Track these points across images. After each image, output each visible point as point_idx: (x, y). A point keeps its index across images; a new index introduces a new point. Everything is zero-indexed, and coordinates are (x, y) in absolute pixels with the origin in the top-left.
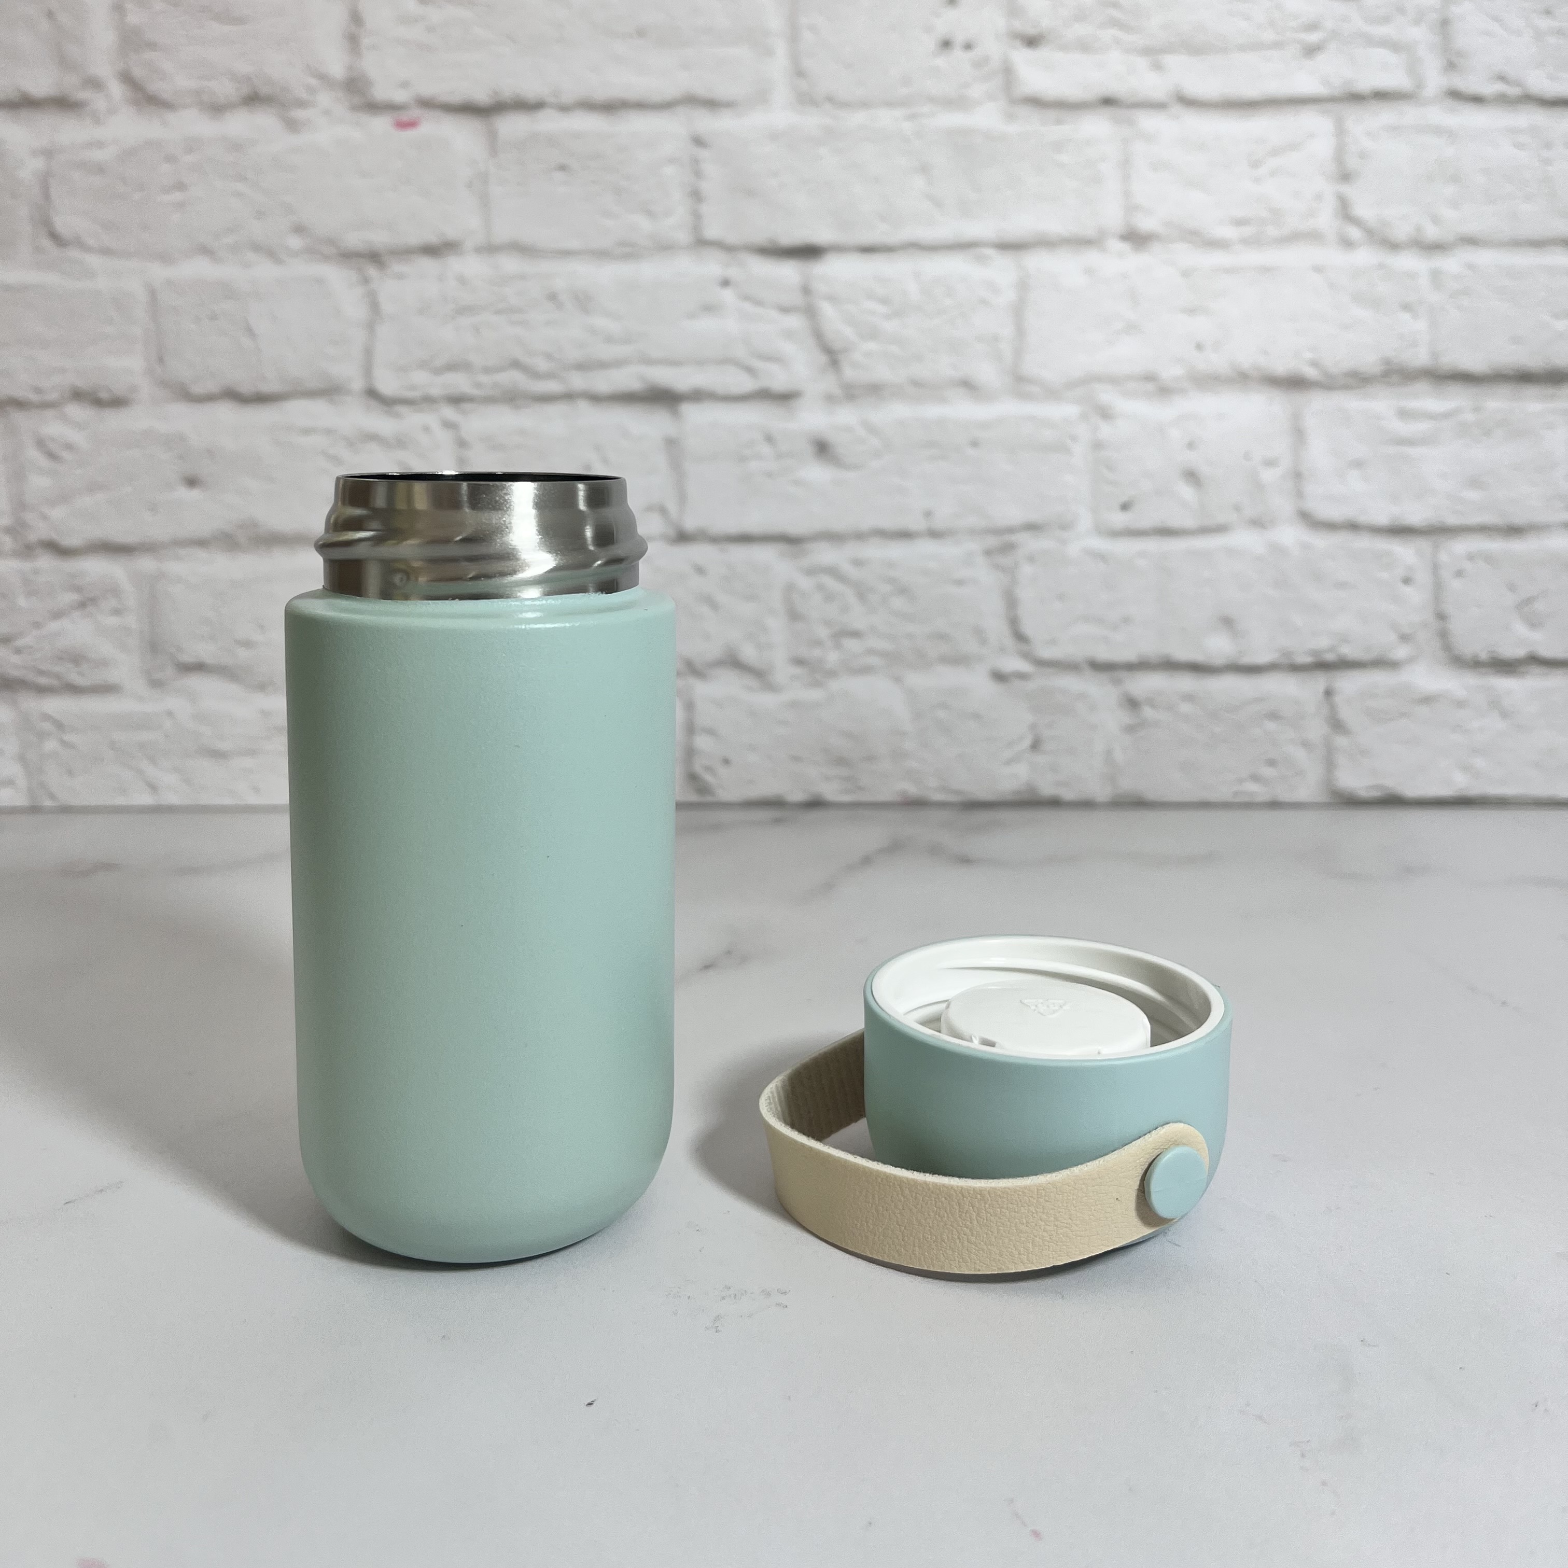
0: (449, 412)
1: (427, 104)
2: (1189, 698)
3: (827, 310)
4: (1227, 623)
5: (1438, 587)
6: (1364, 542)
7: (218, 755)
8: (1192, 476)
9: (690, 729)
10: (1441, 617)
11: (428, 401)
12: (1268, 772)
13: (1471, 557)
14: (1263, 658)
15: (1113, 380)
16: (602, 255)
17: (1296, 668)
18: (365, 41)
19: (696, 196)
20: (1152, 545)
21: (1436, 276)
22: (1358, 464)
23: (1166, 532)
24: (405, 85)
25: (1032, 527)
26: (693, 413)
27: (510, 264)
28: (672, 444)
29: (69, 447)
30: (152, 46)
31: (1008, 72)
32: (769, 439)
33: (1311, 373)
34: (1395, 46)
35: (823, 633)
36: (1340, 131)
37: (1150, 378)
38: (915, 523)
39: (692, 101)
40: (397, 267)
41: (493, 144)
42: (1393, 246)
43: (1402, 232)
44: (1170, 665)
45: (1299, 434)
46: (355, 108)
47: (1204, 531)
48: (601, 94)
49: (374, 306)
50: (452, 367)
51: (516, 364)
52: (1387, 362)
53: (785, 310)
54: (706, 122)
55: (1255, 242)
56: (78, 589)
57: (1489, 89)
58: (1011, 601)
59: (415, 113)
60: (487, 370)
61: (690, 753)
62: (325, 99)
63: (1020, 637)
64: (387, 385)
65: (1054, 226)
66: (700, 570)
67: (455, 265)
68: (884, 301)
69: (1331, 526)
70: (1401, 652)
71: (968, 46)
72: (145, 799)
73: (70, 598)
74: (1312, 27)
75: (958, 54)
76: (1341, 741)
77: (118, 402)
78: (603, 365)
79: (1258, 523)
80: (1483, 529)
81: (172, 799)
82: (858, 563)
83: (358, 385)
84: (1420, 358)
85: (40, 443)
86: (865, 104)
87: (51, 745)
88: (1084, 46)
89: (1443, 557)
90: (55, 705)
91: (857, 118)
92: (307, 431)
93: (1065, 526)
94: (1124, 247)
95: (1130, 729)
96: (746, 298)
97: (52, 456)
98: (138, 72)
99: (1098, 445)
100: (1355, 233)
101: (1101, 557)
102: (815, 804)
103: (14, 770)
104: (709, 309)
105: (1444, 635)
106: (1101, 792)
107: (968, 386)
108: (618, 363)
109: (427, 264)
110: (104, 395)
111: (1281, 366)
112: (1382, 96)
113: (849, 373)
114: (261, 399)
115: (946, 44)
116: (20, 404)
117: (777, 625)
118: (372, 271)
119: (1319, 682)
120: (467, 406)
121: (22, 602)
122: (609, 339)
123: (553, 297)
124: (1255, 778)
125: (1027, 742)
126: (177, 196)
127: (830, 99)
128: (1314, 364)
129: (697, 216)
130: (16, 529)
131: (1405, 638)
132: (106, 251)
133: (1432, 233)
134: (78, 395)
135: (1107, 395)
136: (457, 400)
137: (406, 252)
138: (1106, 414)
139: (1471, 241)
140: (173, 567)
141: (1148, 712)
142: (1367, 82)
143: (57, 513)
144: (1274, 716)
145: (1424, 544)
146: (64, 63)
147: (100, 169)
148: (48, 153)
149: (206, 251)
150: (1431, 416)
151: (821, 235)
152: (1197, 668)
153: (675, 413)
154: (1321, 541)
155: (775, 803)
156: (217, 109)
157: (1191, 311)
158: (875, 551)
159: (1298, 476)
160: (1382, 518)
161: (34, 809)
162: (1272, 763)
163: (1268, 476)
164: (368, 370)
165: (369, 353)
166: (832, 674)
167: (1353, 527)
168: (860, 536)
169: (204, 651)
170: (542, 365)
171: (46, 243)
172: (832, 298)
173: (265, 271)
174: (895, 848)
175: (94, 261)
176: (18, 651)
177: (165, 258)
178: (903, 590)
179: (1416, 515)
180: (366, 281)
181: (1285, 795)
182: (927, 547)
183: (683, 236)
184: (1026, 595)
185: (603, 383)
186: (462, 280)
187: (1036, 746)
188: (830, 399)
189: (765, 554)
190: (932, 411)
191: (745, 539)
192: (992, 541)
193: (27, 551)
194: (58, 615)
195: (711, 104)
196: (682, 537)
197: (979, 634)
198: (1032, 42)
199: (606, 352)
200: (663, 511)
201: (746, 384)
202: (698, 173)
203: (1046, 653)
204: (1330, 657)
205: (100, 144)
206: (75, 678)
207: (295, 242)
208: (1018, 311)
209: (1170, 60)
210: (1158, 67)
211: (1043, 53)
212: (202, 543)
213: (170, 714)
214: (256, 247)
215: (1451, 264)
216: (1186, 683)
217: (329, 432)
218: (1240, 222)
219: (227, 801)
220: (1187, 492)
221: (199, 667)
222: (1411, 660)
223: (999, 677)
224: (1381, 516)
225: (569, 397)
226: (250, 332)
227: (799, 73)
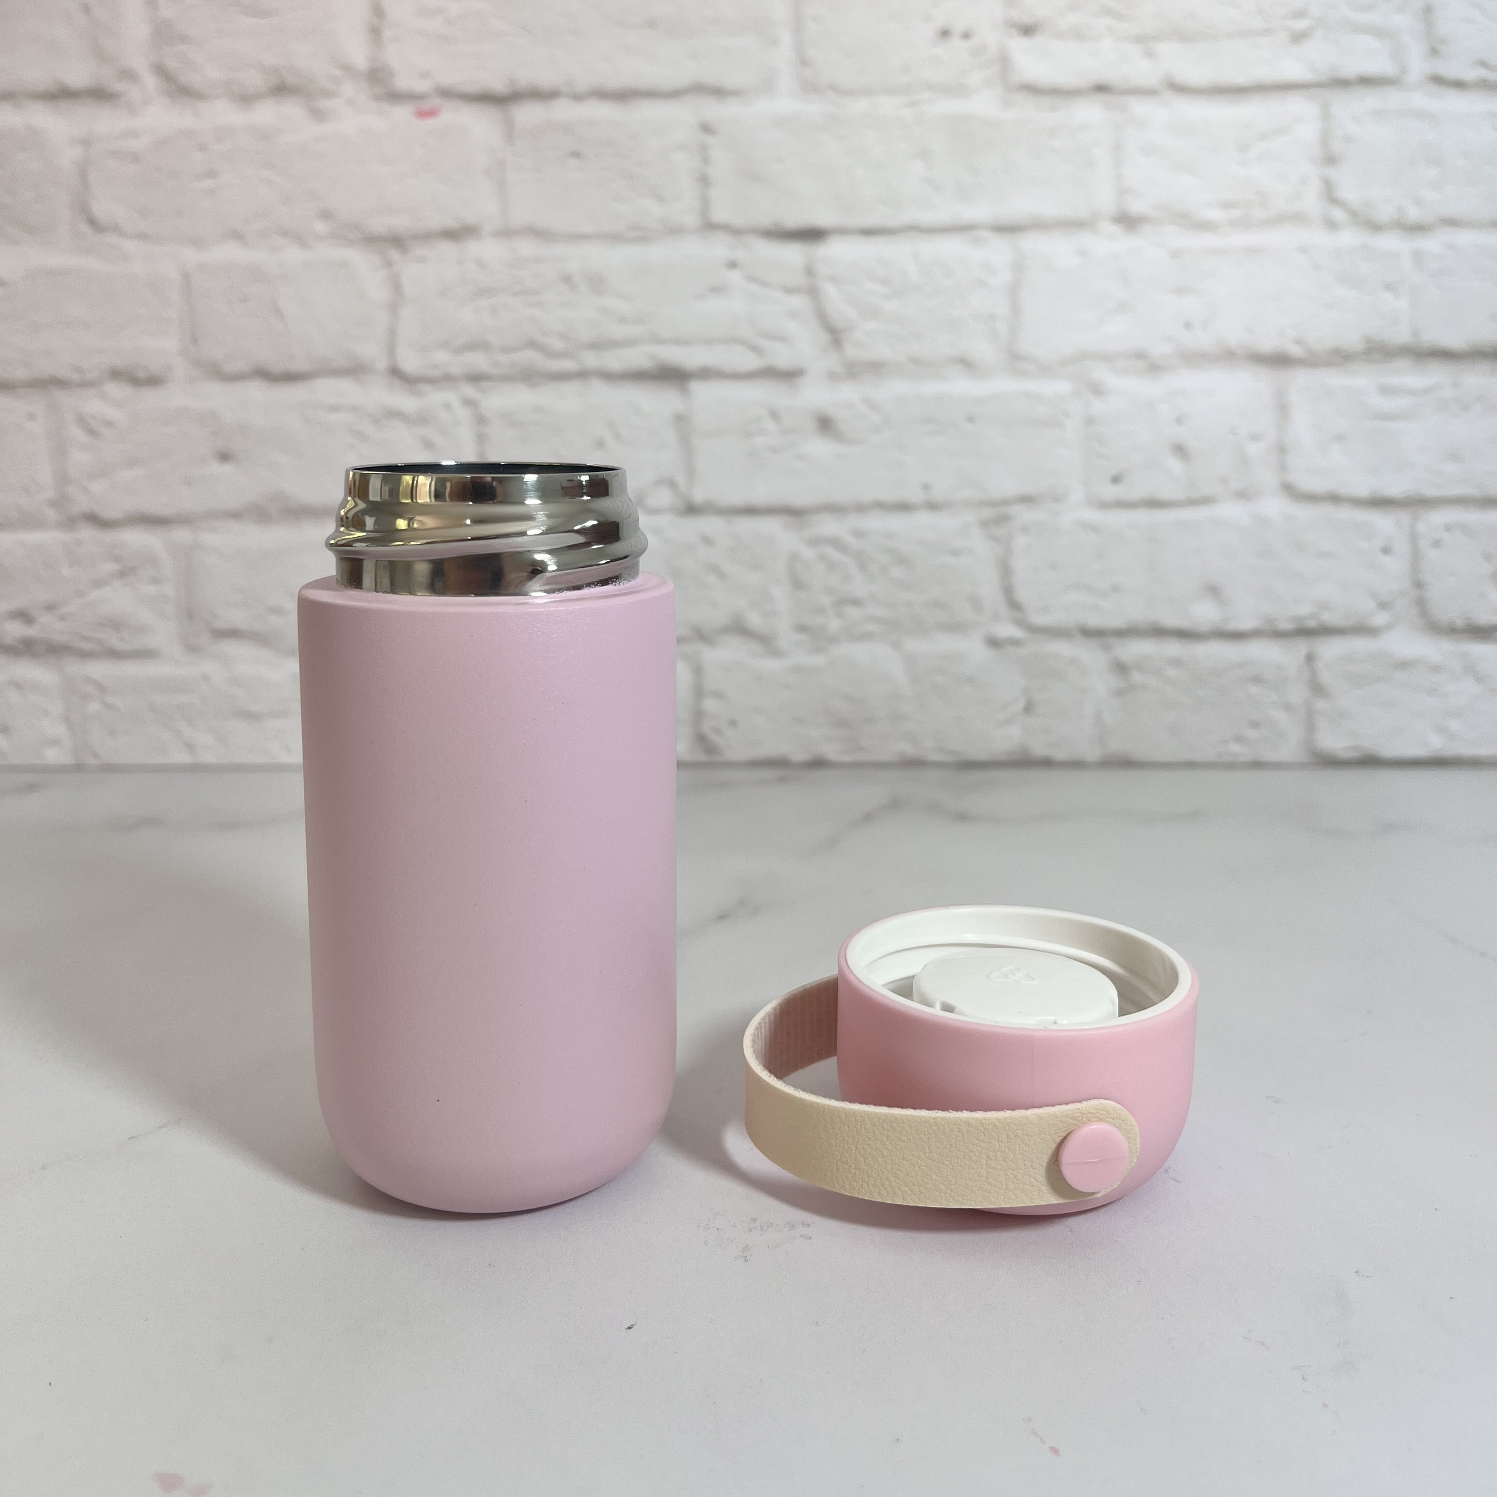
0: (469, 390)
1: (447, 94)
2: (1176, 662)
3: (830, 292)
4: (1213, 591)
5: (1416, 557)
6: (1345, 513)
7: (251, 717)
8: (1180, 450)
9: (699, 692)
10: (1419, 585)
11: (447, 380)
12: (1251, 734)
13: (1448, 528)
14: (1247, 624)
15: (1106, 358)
16: (615, 238)
17: (1278, 635)
18: (387, 33)
19: (704, 181)
20: (1142, 516)
21: (1418, 256)
22: (1340, 438)
23: (1154, 504)
24: (424, 75)
25: (1027, 500)
26: (700, 390)
27: (527, 247)
28: (681, 420)
29: (109, 424)
30: (184, 39)
31: (1004, 61)
32: (774, 415)
33: (1295, 350)
34: (1379, 33)
35: (825, 600)
36: (1326, 115)
37: (1140, 355)
38: (915, 495)
39: (700, 89)
40: (419, 251)
41: (510, 132)
42: (1376, 227)
43: (1385, 213)
44: (1158, 632)
45: (1283, 410)
46: (378, 98)
47: (1193, 502)
48: (614, 83)
49: (397, 287)
50: (472, 346)
51: (532, 344)
52: (1369, 340)
53: (789, 290)
54: (712, 109)
55: (1242, 224)
56: (117, 559)
57: (1471, 74)
58: (1005, 571)
59: (436, 102)
60: (505, 350)
61: (699, 715)
62: (348, 89)
63: (1014, 605)
64: (410, 363)
65: (1049, 209)
66: (708, 541)
67: (474, 248)
68: (885, 282)
69: (1312, 498)
70: (1380, 619)
71: (966, 36)
72: (183, 758)
73: (110, 567)
74: (1300, 14)
75: (956, 42)
76: (1321, 705)
77: (154, 381)
78: (613, 344)
79: (1243, 495)
80: (1461, 501)
81: (208, 758)
82: (859, 534)
83: (382, 364)
84: (1401, 336)
85: (82, 421)
86: (867, 92)
87: (94, 707)
88: (1078, 35)
89: (1421, 527)
90: (98, 669)
91: (860, 105)
92: (334, 408)
93: (1057, 498)
94: (1116, 229)
95: (1119, 693)
96: (753, 279)
97: (92, 432)
98: (171, 64)
99: (1090, 421)
100: (1339, 215)
101: (1094, 529)
102: (818, 763)
103: (59, 730)
104: (717, 290)
105: (1421, 603)
106: (1092, 753)
107: (966, 363)
108: (630, 343)
109: (447, 248)
110: (141, 374)
111: (1267, 344)
112: (1367, 81)
113: (851, 352)
114: (290, 377)
115: (945, 33)
116: (60, 383)
117: (781, 595)
118: (395, 255)
119: (1301, 647)
120: (485, 384)
121: (66, 572)
122: (622, 320)
123: (567, 279)
124: (1239, 739)
125: (1021, 705)
126: (208, 183)
127: (834, 88)
128: (1299, 342)
129: (705, 203)
130: (60, 502)
131: (1384, 606)
132: (143, 237)
133: (1414, 214)
134: (116, 375)
135: (1101, 373)
136: (476, 378)
137: (427, 237)
138: (1097, 390)
139: (1452, 222)
140: (209, 538)
141: (1137, 677)
142: (1353, 67)
143: (97, 487)
144: (1257, 680)
145: (1405, 515)
146: (101, 56)
147: (135, 158)
148: (86, 142)
149: (237, 236)
150: (1412, 392)
151: (823, 218)
152: (1184, 635)
153: (685, 391)
154: (1303, 512)
155: (779, 763)
156: (245, 99)
157: (1180, 291)
158: (875, 523)
159: (1281, 449)
160: (1363, 491)
161: (79, 768)
162: (1255, 725)
163: (1254, 450)
164: (391, 349)
165: (392, 334)
166: (834, 640)
167: (1335, 499)
168: (861, 508)
169: (237, 618)
170: (557, 344)
171: (84, 228)
172: (833, 279)
173: (293, 255)
174: (895, 805)
175: (130, 246)
176: (63, 618)
177: (198, 243)
178: (902, 560)
179: (1395, 488)
180: (389, 264)
181: (1267, 755)
182: (923, 518)
183: (691, 220)
184: (1019, 564)
185: (615, 361)
186: (481, 264)
187: (1029, 708)
188: (833, 377)
189: (770, 526)
190: (930, 387)
191: (751, 511)
192: (988, 513)
193: (70, 522)
194: (99, 583)
195: (719, 92)
196: (691, 509)
197: (976, 603)
198: (1028, 30)
199: (618, 331)
200: (672, 484)
201: (751, 362)
202: (706, 160)
203: (1038, 619)
204: (1312, 624)
205: (134, 134)
206: (115, 642)
207: (320, 227)
208: (1014, 291)
209: (1163, 48)
210: (1150, 54)
211: (1037, 42)
212: (235, 515)
213: (206, 678)
214: (284, 233)
215: (1432, 244)
216: (1173, 648)
217: (354, 409)
218: (1228, 205)
219: (260, 759)
220: (1174, 465)
221: (233, 634)
222: (1389, 627)
223: (994, 643)
224: (1362, 488)
225: (583, 375)
226: (279, 313)
227: (803, 61)
